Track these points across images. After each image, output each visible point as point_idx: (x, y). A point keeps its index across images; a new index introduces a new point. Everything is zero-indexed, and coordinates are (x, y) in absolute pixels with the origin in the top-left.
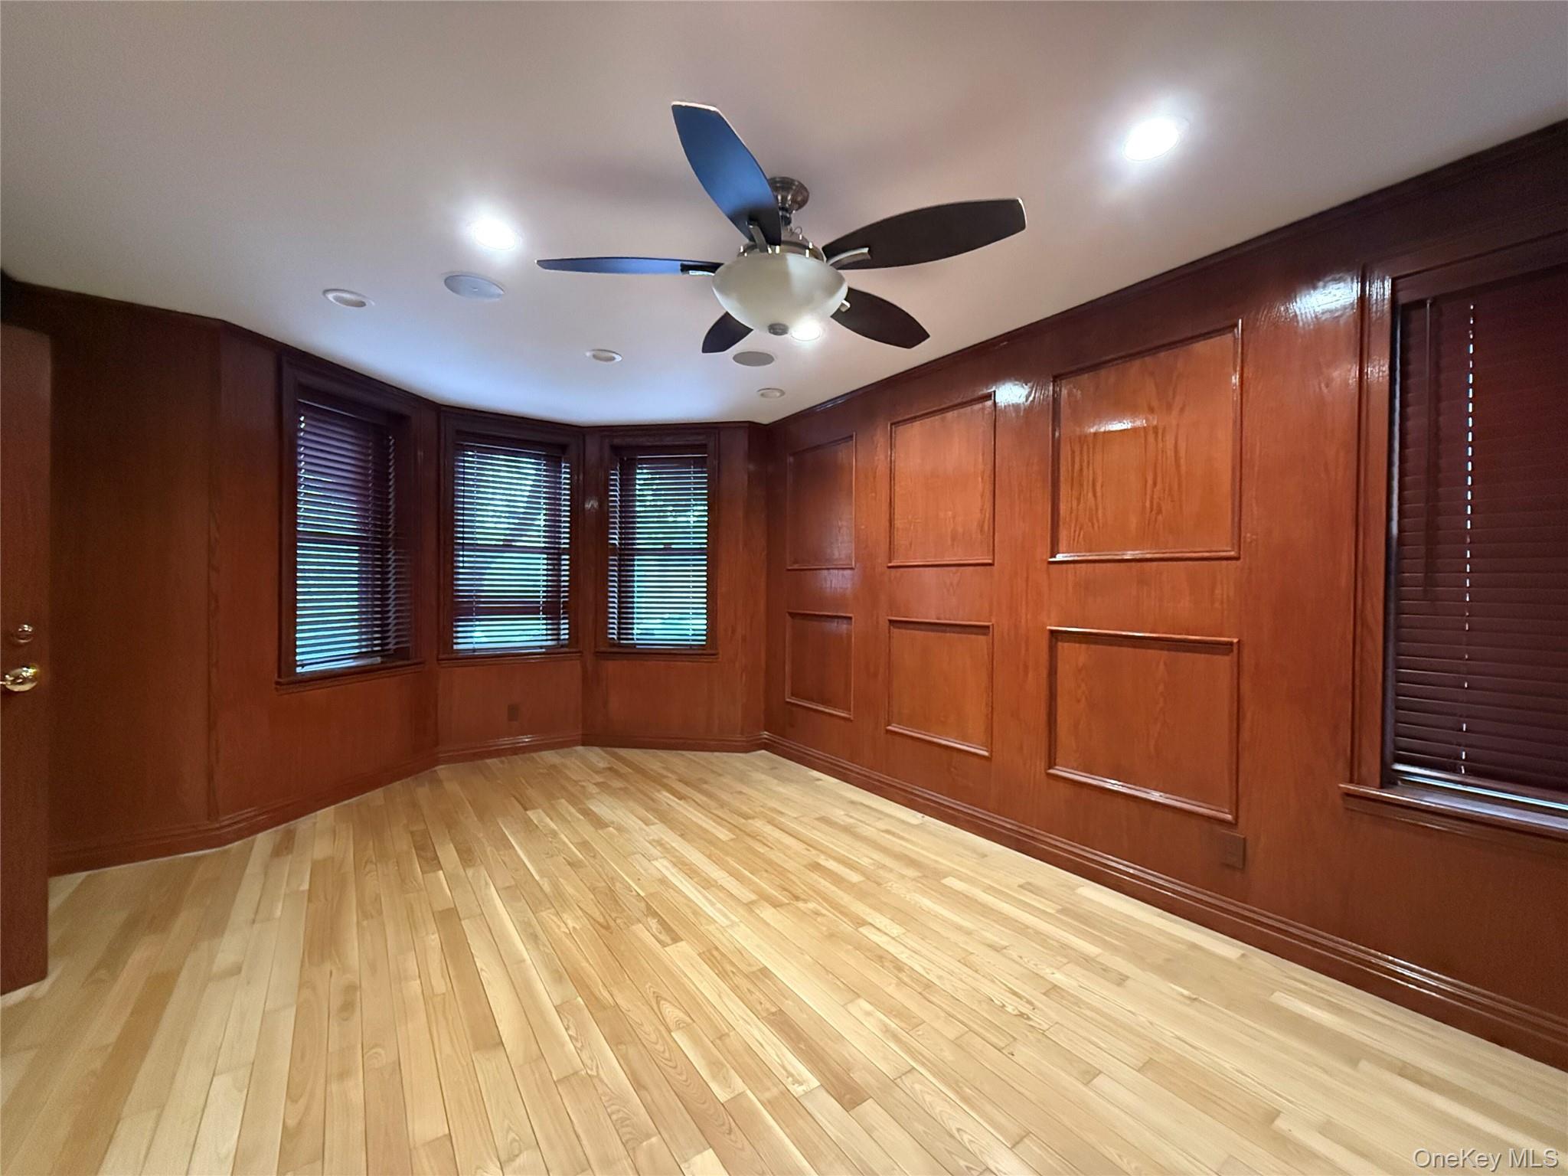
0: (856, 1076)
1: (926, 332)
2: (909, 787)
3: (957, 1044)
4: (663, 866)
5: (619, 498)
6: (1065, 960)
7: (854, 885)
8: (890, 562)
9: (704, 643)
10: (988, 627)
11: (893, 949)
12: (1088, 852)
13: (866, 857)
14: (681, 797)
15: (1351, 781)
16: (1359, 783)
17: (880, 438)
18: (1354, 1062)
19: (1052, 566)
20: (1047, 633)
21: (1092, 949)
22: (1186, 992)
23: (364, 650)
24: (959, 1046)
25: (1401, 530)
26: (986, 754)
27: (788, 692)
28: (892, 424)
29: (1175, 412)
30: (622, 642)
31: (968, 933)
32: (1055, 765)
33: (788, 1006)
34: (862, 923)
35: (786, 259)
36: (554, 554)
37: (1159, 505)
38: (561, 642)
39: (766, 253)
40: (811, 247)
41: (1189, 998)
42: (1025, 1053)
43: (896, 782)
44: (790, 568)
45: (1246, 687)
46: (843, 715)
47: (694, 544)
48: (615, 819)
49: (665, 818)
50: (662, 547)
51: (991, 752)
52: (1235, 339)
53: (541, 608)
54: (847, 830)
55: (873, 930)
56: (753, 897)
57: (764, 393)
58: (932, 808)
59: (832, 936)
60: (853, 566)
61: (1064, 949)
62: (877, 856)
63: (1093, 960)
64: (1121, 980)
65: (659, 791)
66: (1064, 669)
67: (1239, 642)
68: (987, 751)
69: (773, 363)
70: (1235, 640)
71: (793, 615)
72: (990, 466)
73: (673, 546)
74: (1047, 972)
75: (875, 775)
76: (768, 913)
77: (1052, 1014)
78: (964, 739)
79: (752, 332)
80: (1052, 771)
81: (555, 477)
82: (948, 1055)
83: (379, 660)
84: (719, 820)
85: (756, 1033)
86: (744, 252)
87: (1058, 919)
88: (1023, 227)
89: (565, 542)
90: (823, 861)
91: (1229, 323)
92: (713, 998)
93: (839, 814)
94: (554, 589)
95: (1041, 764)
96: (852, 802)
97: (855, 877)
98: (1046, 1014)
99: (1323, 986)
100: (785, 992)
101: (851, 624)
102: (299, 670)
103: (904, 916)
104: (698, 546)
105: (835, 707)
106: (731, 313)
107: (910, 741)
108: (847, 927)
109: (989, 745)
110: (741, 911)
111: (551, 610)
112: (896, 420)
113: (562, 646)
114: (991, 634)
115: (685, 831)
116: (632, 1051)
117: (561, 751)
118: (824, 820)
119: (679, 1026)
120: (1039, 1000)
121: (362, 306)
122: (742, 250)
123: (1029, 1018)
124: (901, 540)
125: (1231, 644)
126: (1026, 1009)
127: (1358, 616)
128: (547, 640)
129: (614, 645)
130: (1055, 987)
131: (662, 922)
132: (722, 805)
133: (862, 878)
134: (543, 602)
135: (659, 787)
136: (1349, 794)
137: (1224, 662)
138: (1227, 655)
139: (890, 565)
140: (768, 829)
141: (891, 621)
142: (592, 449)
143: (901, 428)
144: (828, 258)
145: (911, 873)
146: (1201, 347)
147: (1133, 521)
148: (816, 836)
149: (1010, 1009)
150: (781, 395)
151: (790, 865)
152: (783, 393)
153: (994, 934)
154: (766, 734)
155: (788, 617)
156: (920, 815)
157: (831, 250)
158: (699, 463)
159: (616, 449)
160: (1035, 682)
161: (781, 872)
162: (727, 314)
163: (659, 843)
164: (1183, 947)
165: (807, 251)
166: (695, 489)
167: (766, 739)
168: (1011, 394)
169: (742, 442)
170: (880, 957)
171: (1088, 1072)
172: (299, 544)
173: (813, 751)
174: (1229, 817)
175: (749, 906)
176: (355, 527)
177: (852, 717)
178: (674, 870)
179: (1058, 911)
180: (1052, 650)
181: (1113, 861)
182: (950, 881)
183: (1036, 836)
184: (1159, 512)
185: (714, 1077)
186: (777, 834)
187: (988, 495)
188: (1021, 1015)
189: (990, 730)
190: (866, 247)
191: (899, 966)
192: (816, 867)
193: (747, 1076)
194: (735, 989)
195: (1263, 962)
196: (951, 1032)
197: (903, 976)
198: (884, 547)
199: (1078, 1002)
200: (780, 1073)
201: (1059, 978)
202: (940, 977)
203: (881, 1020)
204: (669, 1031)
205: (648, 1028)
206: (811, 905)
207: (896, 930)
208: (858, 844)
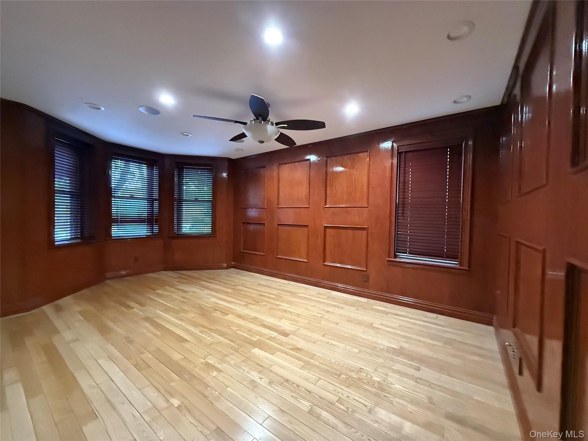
0: (287, 332)
1: (296, 143)
2: (283, 273)
3: (308, 323)
4: (214, 300)
5: (177, 181)
6: (330, 306)
7: (274, 298)
8: (278, 206)
9: (211, 233)
10: (308, 225)
11: (288, 309)
12: (334, 284)
13: (275, 292)
14: (210, 283)
15: (389, 258)
16: (390, 258)
17: (275, 167)
18: (387, 315)
19: (325, 208)
20: (324, 227)
21: (336, 304)
22: (356, 308)
23: (73, 237)
24: (309, 324)
25: (398, 201)
26: (307, 261)
27: (242, 248)
28: (279, 165)
29: (355, 170)
30: (178, 233)
31: (306, 304)
32: (325, 262)
33: (265, 323)
34: (279, 305)
35: (267, 126)
36: (151, 201)
37: (351, 193)
38: (154, 233)
39: (261, 124)
40: (271, 121)
41: (356, 309)
42: (323, 322)
43: (278, 272)
44: (243, 207)
45: (369, 239)
46: (262, 254)
47: (207, 198)
48: (190, 290)
49: (207, 288)
50: (194, 199)
51: (308, 261)
52: (368, 154)
53: (146, 221)
54: (267, 286)
55: (282, 306)
56: (246, 304)
57: (237, 150)
58: (292, 279)
59: (271, 309)
60: (266, 207)
61: (329, 304)
62: (278, 291)
63: (336, 305)
64: (342, 308)
65: (200, 282)
66: (328, 236)
67: (368, 227)
68: (307, 260)
69: (244, 142)
70: (367, 227)
71: (243, 223)
72: (309, 180)
73: (199, 199)
74: (326, 309)
75: (273, 271)
76: (252, 306)
77: (328, 316)
78: (300, 257)
79: (246, 138)
80: (324, 264)
81: (151, 172)
82: (306, 325)
83: (79, 240)
84: (227, 288)
85: (258, 328)
86: (253, 120)
87: (327, 299)
88: (325, 127)
89: (156, 195)
90: (262, 294)
91: (366, 150)
92: (244, 324)
93: (263, 283)
94: (151, 214)
95: (322, 262)
96: (267, 280)
97: (273, 296)
98: (327, 316)
99: (383, 304)
100: (263, 321)
101: (265, 226)
102: (56, 243)
103: (288, 302)
104: (208, 199)
105: (259, 252)
106: (245, 133)
107: (284, 260)
108: (274, 306)
109: (307, 259)
110: (244, 307)
111: (150, 221)
112: (280, 163)
113: (155, 235)
114: (308, 227)
115: (217, 291)
116: (228, 337)
117: (156, 273)
118: (259, 284)
119: (237, 330)
120: (325, 314)
121: (99, 109)
122: (252, 120)
123: (323, 317)
124: (281, 200)
125: (366, 228)
126: (322, 316)
127: (390, 221)
128: (147, 233)
129: (176, 234)
130: (328, 311)
131: (220, 311)
132: (225, 283)
133: (275, 296)
134: (147, 218)
135: (201, 281)
136: (388, 261)
137: (364, 232)
138: (365, 231)
139: (278, 207)
140: (243, 288)
141: (278, 224)
142: (167, 163)
143: (282, 166)
144: (276, 125)
145: (289, 294)
146: (361, 155)
147: (345, 197)
148: (258, 288)
149: (319, 316)
150: (243, 151)
151: (254, 296)
152: (243, 150)
153: (313, 304)
154: (233, 263)
155: (242, 224)
156: (288, 281)
157: (277, 124)
158: (210, 170)
159: (177, 163)
160: (320, 241)
161: (252, 297)
162: (244, 133)
163: (209, 295)
164: (355, 301)
165: (270, 122)
166: (207, 179)
167: (233, 264)
168: (313, 158)
169: (226, 164)
170: (286, 311)
171: (337, 324)
172: (56, 195)
173: (251, 267)
174: (365, 270)
175: (245, 305)
176: (69, 187)
177: (265, 255)
178: (218, 300)
179: (327, 298)
180: (325, 230)
181: (340, 285)
182: (299, 295)
183: (320, 282)
184: (351, 195)
185: (251, 337)
186: (246, 289)
187: (308, 188)
188: (321, 317)
189: (308, 255)
190: (287, 125)
191: (291, 312)
192: (261, 295)
193: (259, 335)
194: (249, 322)
195: (371, 301)
196: (306, 322)
197: (292, 314)
198: (276, 201)
199: (334, 313)
200: (268, 334)
201: (329, 309)
202: (301, 313)
203: (289, 322)
204: (235, 332)
205: (228, 332)
206: (264, 303)
207: (288, 306)
208: (271, 289)
